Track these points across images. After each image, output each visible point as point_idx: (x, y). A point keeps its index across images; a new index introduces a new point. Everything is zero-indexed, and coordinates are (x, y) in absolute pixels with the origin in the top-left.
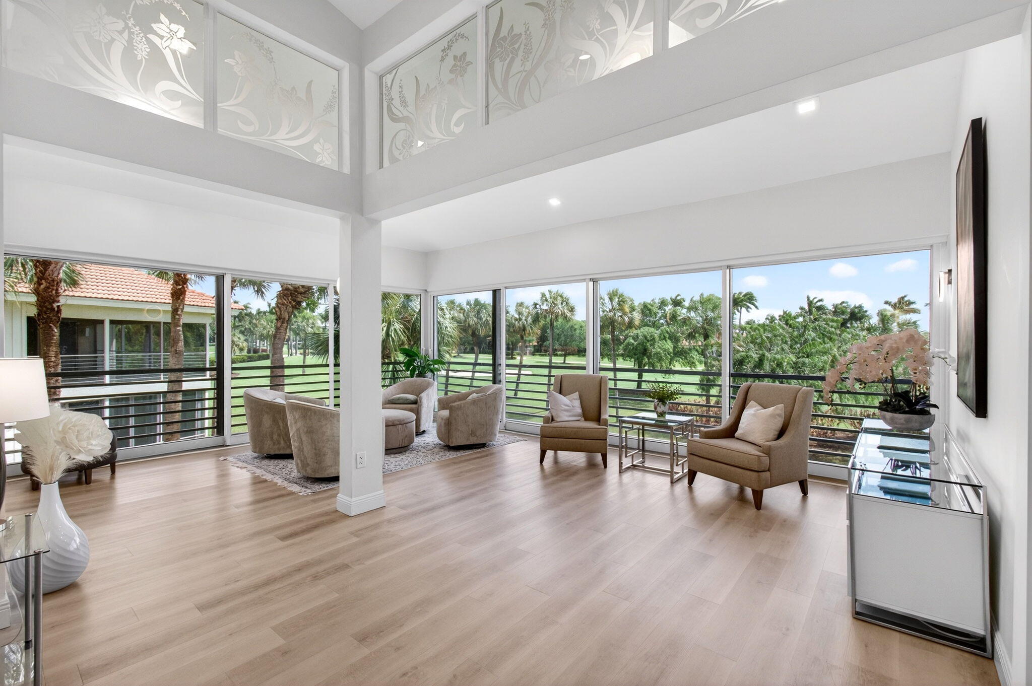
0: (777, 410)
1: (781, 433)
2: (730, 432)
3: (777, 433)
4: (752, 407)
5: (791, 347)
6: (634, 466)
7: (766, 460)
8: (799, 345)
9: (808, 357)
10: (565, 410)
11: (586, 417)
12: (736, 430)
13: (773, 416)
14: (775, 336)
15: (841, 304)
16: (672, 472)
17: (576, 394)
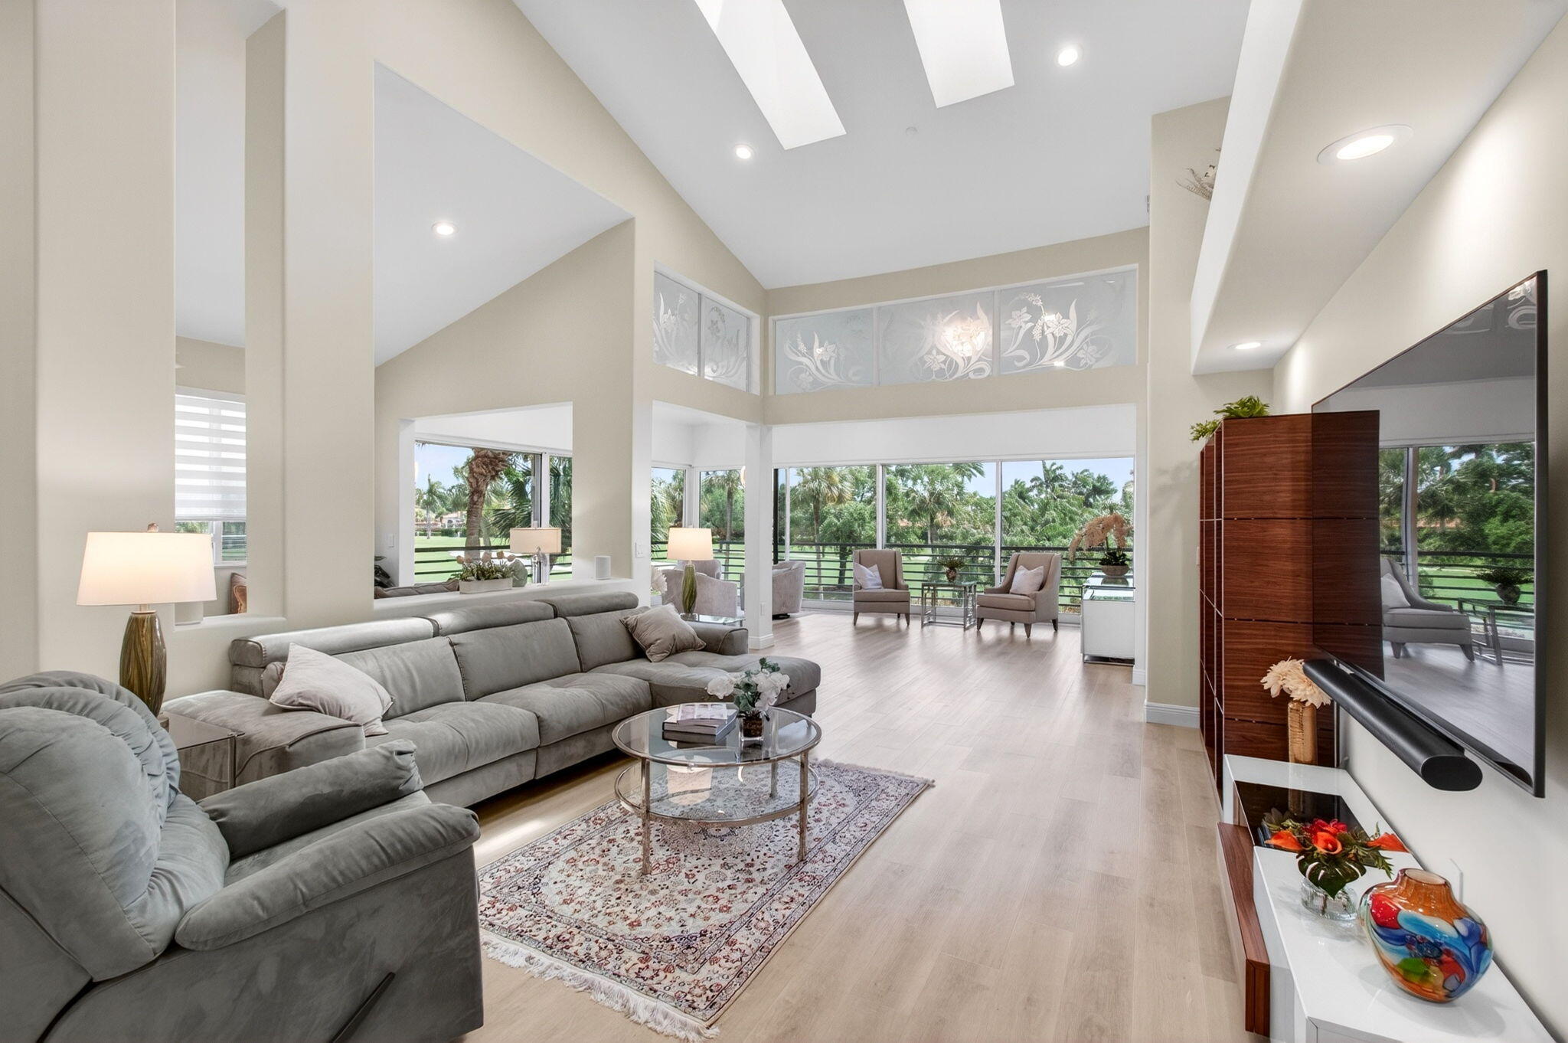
0: (1041, 569)
1: (1042, 587)
2: (1006, 589)
3: (1039, 586)
4: (1021, 569)
6: (929, 622)
7: (1033, 602)
10: (870, 580)
11: (884, 585)
12: (1010, 588)
13: (1036, 574)
15: (1082, 473)
16: (965, 622)
17: (876, 566)
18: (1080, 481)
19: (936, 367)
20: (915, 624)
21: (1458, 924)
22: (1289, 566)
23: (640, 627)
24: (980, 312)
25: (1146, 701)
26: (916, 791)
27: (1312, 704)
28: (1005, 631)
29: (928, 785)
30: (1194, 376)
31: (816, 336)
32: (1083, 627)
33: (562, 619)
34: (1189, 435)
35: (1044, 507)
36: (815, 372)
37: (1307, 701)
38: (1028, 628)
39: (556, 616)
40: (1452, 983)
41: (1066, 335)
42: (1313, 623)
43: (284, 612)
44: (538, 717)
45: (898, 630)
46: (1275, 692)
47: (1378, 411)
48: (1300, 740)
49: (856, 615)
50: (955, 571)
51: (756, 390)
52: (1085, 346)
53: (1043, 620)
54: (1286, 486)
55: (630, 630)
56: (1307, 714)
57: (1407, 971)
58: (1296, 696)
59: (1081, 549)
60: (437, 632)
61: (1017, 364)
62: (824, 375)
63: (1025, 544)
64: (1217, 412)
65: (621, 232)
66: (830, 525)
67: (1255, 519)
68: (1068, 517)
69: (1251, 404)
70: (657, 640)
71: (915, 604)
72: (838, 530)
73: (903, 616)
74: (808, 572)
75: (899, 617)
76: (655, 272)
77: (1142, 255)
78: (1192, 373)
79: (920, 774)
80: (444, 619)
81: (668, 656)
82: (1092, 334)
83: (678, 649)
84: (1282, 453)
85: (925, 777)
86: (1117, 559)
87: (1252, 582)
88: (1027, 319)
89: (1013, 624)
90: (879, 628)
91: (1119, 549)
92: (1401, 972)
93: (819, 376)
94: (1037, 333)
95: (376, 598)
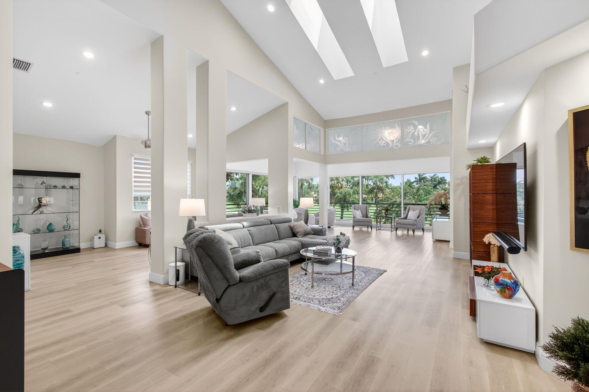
0: (418, 211)
3: (417, 217)
4: (411, 211)
5: (414, 197)
6: (379, 229)
7: (415, 223)
8: (416, 196)
9: (420, 201)
10: (358, 215)
11: (363, 217)
12: (407, 218)
13: (416, 213)
14: (407, 193)
15: (434, 176)
16: (391, 229)
17: (360, 211)
18: (433, 179)
19: (382, 145)
20: (374, 230)
21: (512, 281)
22: (491, 207)
23: (295, 227)
24: (397, 127)
25: (453, 251)
26: (382, 273)
27: (497, 245)
28: (405, 232)
29: (385, 271)
30: (468, 149)
31: (342, 135)
32: (433, 231)
33: (273, 225)
34: (465, 168)
35: (418, 190)
36: (342, 147)
37: (495, 244)
38: (414, 231)
39: (271, 224)
40: (510, 293)
41: (426, 134)
42: (497, 223)
43: (208, 221)
44: (275, 250)
45: (368, 231)
46: (487, 243)
47: (516, 163)
48: (494, 255)
49: (353, 227)
50: (387, 212)
51: (322, 153)
52: (432, 138)
53: (418, 229)
54: (490, 184)
55: (291, 228)
56: (496, 248)
57: (501, 291)
58: (492, 243)
59: (432, 204)
60: (244, 227)
61: (409, 143)
62: (344, 148)
63: (411, 203)
64: (474, 161)
65: (284, 106)
66: (338, 197)
67: (482, 194)
68: (428, 193)
69: (485, 159)
70: (300, 231)
71: (374, 223)
72: (340, 198)
73: (370, 227)
74: (337, 213)
75: (368, 227)
76: (294, 118)
77: (450, 108)
78: (467, 148)
79: (383, 268)
80: (245, 224)
81: (304, 236)
82: (435, 133)
83: (306, 234)
84: (489, 175)
85: (385, 269)
86: (445, 208)
87: (480, 211)
88: (413, 129)
89: (408, 230)
90: (361, 231)
91: (445, 204)
92: (500, 292)
93: (343, 148)
94: (416, 134)
95: (227, 217)
